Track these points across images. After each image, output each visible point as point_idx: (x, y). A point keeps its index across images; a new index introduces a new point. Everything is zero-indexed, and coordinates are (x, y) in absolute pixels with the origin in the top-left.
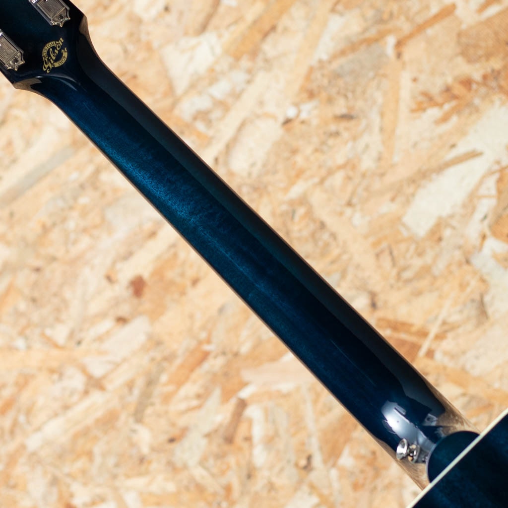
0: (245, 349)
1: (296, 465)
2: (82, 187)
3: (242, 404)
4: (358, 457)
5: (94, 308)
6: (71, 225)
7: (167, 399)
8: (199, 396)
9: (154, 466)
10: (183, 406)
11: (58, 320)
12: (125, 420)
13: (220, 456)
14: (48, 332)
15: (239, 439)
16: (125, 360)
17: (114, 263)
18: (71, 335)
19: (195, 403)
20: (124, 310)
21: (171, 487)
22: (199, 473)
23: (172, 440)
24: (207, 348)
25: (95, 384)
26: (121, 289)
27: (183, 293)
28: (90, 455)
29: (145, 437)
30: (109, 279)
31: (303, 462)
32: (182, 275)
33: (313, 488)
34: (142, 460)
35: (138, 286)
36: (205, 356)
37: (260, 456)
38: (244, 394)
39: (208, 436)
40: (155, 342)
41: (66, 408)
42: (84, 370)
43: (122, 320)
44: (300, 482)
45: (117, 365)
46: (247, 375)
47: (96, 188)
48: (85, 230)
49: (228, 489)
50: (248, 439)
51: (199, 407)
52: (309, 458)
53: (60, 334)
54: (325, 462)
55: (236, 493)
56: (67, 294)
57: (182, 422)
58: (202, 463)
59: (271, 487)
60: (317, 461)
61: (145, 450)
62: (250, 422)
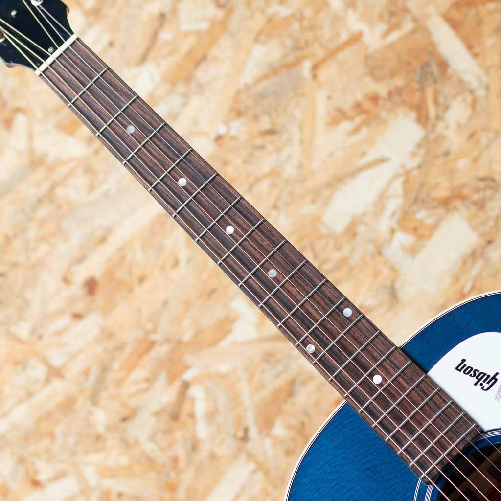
0: (187, 337)
1: (235, 437)
2: (40, 201)
3: (186, 386)
4: (289, 427)
5: (53, 306)
6: (31, 234)
7: (119, 383)
8: (147, 380)
9: (110, 443)
10: (133, 389)
11: (21, 318)
12: (82, 403)
13: (168, 432)
14: (13, 329)
15: (183, 416)
16: (81, 351)
17: (70, 266)
18: (33, 331)
19: (144, 386)
20: (79, 307)
21: (124, 461)
22: (149, 447)
23: (124, 419)
24: (153, 337)
25: (55, 373)
26: (77, 289)
27: (131, 290)
28: (52, 435)
29: (101, 418)
30: (66, 280)
31: (241, 434)
32: (130, 274)
33: (250, 456)
34: (99, 438)
35: (91, 286)
36: (152, 344)
37: (203, 430)
38: (188, 376)
39: (156, 414)
40: (107, 334)
41: (30, 395)
42: (45, 361)
43: (77, 316)
44: (239, 451)
45: (74, 356)
46: (189, 359)
47: (51, 201)
48: (43, 239)
49: (175, 460)
50: (192, 416)
51: (147, 390)
52: (246, 430)
53: (23, 330)
54: (260, 432)
55: (182, 464)
56: (29, 294)
57: (133, 403)
58: (152, 438)
59: (213, 457)
60: (253, 432)
61: (101, 429)
62: (193, 400)
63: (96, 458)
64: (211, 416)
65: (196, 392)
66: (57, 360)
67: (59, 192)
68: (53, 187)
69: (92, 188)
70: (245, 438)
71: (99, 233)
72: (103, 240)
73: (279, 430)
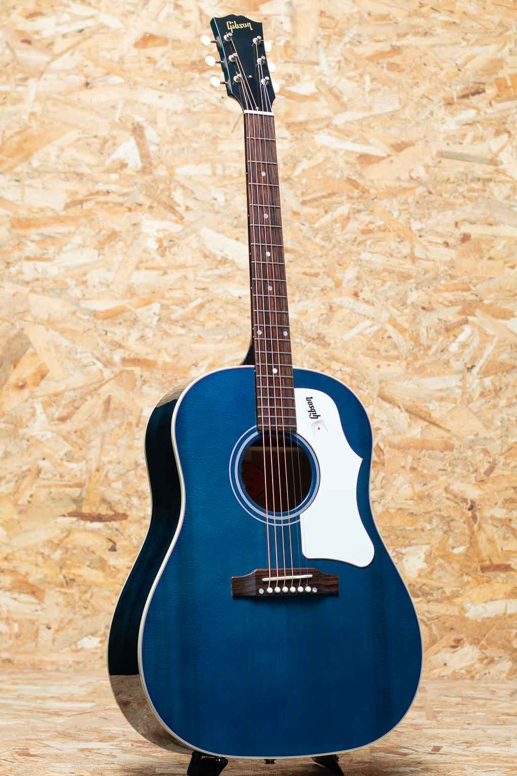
63: (395, 312)
64: (464, 345)
65: (467, 329)
66: (418, 253)
67: (492, 184)
68: (490, 180)
69: (508, 198)
70: (470, 369)
71: (491, 220)
72: (491, 225)
73: (487, 381)
